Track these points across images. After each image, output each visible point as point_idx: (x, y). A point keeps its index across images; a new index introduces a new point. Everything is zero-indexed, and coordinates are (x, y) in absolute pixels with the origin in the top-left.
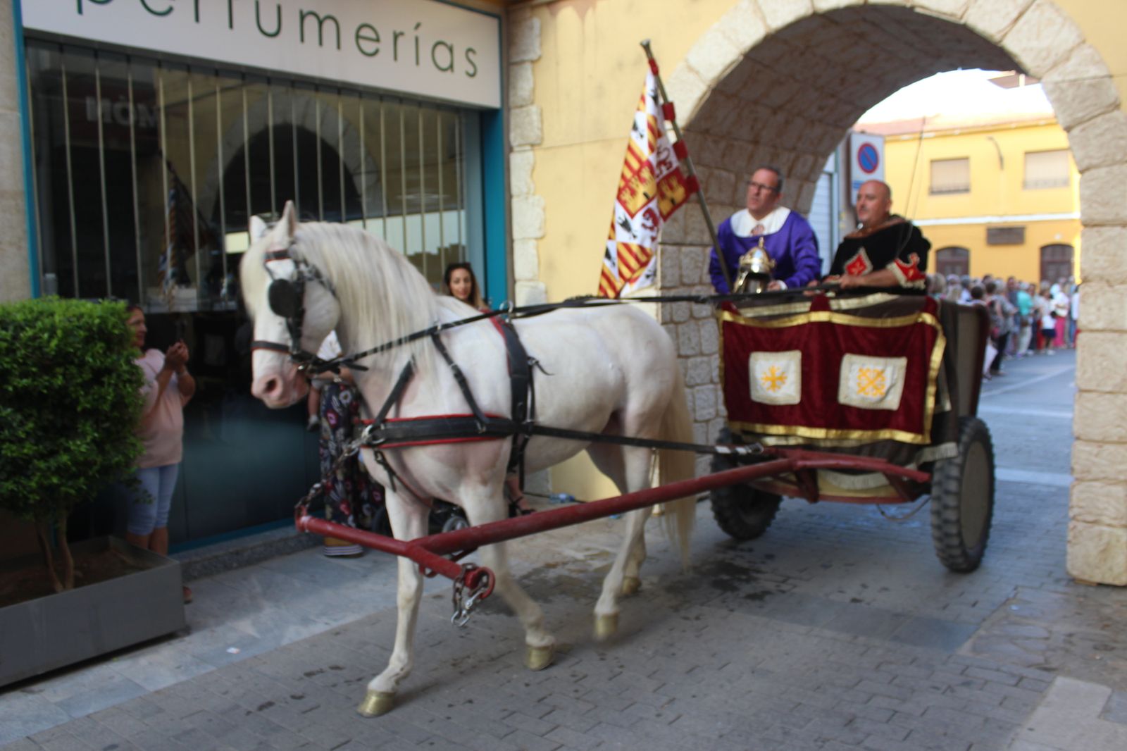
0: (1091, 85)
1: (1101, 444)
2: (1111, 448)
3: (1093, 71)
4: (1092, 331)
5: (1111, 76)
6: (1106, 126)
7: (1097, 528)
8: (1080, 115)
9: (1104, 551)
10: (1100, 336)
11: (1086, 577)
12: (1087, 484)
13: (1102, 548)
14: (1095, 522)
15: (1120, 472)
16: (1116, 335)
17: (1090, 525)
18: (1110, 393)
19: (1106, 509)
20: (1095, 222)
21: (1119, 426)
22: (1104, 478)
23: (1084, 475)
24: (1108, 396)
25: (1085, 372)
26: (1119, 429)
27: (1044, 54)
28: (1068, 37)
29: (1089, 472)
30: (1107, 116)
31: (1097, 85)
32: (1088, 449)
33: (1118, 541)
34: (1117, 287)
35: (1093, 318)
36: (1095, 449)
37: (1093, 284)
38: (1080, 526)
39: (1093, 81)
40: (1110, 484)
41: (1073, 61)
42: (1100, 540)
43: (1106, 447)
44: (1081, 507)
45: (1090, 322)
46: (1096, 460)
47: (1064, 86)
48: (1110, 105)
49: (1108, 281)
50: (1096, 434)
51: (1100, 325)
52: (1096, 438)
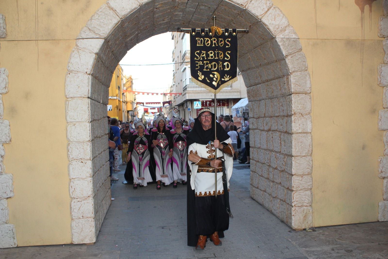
0: (293, 41)
1: (302, 176)
2: (305, 177)
3: (294, 36)
4: (297, 133)
5: (299, 39)
6: (299, 57)
7: (302, 209)
8: (291, 51)
9: (305, 216)
10: (300, 135)
11: (300, 228)
12: (299, 192)
13: (304, 216)
14: (302, 206)
15: (309, 186)
16: (305, 134)
17: (300, 207)
18: (304, 156)
19: (305, 200)
20: (296, 92)
21: (308, 168)
22: (304, 189)
23: (297, 189)
24: (303, 157)
25: (296, 149)
26: (308, 169)
27: (277, 27)
28: (284, 22)
29: (299, 187)
30: (299, 53)
31: (296, 41)
32: (298, 178)
33: (309, 211)
34: (305, 116)
35: (298, 128)
36: (301, 178)
37: (297, 115)
38: (297, 208)
39: (294, 39)
40: (306, 191)
41: (287, 31)
42: (304, 212)
43: (304, 176)
44: (297, 201)
45: (297, 130)
46: (301, 182)
47: (285, 40)
48: (300, 49)
49: (302, 114)
50: (300, 172)
51: (300, 131)
52: (301, 174)
